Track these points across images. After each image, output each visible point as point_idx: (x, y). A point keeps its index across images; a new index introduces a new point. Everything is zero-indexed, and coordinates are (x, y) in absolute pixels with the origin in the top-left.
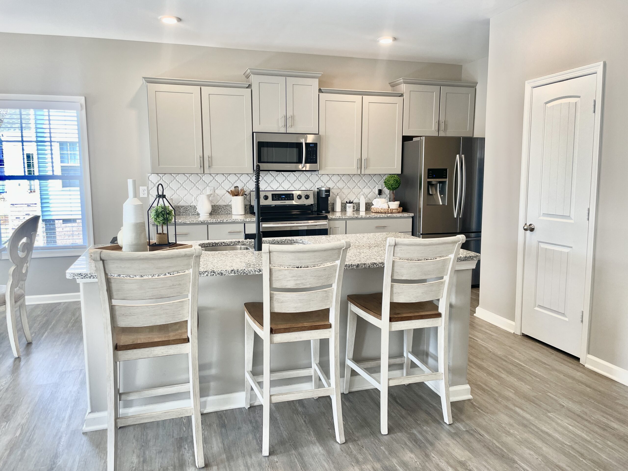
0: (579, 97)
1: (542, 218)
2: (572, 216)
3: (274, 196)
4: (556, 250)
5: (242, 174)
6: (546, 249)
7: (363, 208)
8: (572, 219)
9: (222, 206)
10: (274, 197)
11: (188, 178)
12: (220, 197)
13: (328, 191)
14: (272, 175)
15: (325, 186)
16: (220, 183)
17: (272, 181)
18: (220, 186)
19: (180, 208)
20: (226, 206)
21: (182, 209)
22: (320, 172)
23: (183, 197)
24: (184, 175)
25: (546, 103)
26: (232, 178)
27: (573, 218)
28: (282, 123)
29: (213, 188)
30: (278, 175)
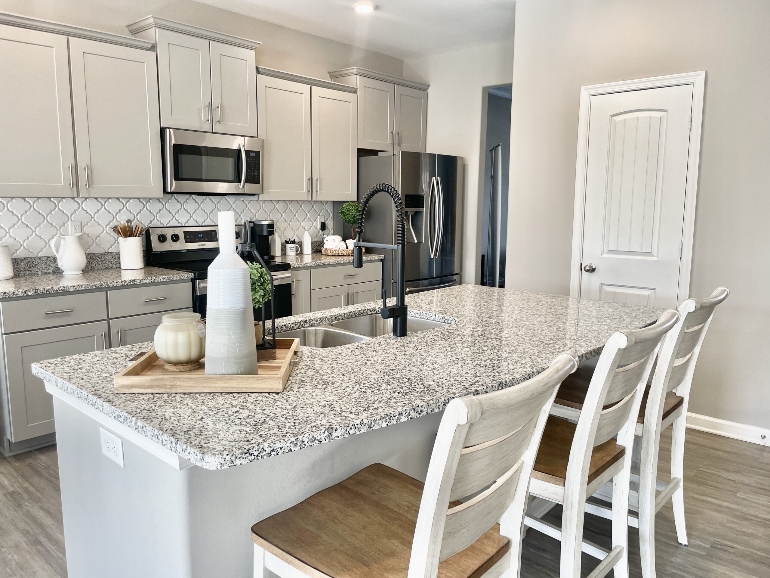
0: (666, 111)
1: (605, 256)
2: (655, 252)
3: (188, 235)
4: (629, 294)
5: (130, 199)
6: (614, 292)
7: (308, 249)
8: (654, 256)
9: (98, 254)
10: (188, 237)
11: (31, 206)
12: (93, 239)
13: (271, 226)
14: (177, 200)
15: (269, 219)
16: (91, 215)
17: (178, 211)
18: (92, 219)
19: (19, 261)
20: (104, 254)
21: (22, 264)
22: (261, 197)
23: (24, 242)
24: (23, 200)
25: (613, 116)
26: (113, 206)
27: (656, 255)
28: (205, 115)
29: (79, 224)
30: (187, 200)
